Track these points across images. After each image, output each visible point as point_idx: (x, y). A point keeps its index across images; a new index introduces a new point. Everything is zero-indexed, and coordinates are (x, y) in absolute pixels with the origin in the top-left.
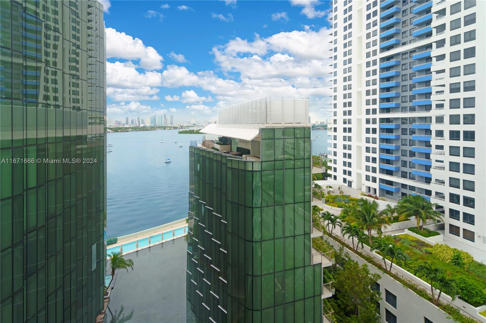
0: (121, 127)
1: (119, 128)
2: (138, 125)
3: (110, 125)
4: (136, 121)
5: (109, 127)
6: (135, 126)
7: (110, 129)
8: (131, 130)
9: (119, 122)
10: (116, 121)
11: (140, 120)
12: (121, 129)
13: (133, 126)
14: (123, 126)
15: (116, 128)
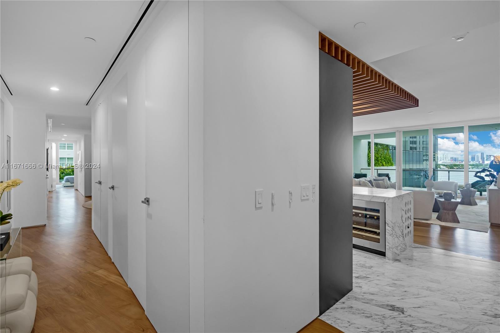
0: (457, 164)
1: (455, 165)
2: (481, 162)
3: (444, 161)
4: (478, 158)
5: (443, 164)
6: (478, 163)
7: (444, 165)
8: (471, 167)
9: (455, 158)
10: (451, 158)
11: (485, 156)
12: (458, 166)
13: (474, 163)
14: (460, 163)
15: (452, 165)
